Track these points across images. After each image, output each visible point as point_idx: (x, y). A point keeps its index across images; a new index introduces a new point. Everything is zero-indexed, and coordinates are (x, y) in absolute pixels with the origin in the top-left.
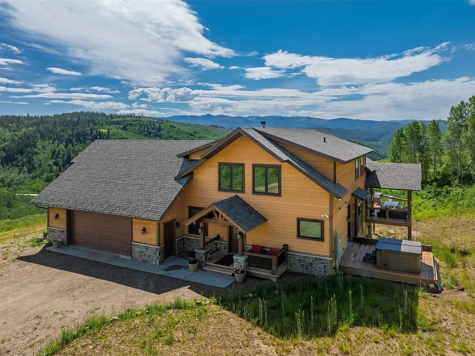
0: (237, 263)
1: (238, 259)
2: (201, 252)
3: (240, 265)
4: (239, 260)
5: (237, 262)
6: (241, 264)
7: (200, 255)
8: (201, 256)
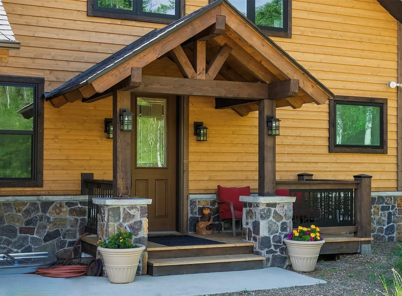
0: (271, 218)
1: (274, 205)
2: (132, 207)
3: (279, 224)
4: (278, 209)
5: (272, 214)
6: (284, 220)
7: (128, 216)
8: (132, 222)
